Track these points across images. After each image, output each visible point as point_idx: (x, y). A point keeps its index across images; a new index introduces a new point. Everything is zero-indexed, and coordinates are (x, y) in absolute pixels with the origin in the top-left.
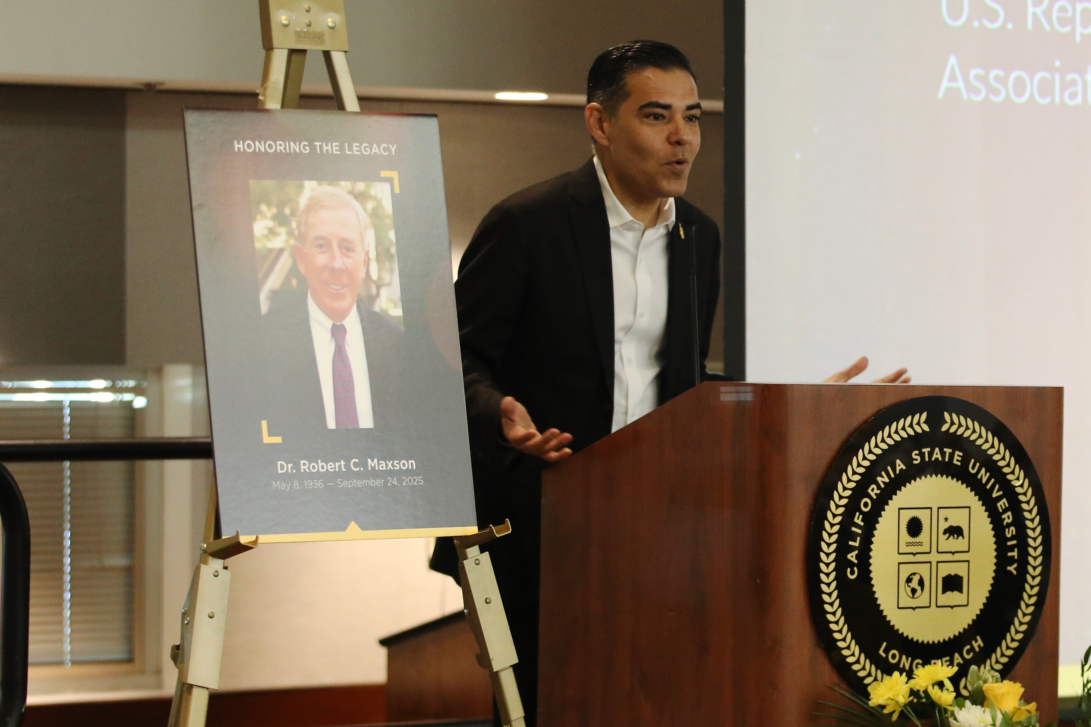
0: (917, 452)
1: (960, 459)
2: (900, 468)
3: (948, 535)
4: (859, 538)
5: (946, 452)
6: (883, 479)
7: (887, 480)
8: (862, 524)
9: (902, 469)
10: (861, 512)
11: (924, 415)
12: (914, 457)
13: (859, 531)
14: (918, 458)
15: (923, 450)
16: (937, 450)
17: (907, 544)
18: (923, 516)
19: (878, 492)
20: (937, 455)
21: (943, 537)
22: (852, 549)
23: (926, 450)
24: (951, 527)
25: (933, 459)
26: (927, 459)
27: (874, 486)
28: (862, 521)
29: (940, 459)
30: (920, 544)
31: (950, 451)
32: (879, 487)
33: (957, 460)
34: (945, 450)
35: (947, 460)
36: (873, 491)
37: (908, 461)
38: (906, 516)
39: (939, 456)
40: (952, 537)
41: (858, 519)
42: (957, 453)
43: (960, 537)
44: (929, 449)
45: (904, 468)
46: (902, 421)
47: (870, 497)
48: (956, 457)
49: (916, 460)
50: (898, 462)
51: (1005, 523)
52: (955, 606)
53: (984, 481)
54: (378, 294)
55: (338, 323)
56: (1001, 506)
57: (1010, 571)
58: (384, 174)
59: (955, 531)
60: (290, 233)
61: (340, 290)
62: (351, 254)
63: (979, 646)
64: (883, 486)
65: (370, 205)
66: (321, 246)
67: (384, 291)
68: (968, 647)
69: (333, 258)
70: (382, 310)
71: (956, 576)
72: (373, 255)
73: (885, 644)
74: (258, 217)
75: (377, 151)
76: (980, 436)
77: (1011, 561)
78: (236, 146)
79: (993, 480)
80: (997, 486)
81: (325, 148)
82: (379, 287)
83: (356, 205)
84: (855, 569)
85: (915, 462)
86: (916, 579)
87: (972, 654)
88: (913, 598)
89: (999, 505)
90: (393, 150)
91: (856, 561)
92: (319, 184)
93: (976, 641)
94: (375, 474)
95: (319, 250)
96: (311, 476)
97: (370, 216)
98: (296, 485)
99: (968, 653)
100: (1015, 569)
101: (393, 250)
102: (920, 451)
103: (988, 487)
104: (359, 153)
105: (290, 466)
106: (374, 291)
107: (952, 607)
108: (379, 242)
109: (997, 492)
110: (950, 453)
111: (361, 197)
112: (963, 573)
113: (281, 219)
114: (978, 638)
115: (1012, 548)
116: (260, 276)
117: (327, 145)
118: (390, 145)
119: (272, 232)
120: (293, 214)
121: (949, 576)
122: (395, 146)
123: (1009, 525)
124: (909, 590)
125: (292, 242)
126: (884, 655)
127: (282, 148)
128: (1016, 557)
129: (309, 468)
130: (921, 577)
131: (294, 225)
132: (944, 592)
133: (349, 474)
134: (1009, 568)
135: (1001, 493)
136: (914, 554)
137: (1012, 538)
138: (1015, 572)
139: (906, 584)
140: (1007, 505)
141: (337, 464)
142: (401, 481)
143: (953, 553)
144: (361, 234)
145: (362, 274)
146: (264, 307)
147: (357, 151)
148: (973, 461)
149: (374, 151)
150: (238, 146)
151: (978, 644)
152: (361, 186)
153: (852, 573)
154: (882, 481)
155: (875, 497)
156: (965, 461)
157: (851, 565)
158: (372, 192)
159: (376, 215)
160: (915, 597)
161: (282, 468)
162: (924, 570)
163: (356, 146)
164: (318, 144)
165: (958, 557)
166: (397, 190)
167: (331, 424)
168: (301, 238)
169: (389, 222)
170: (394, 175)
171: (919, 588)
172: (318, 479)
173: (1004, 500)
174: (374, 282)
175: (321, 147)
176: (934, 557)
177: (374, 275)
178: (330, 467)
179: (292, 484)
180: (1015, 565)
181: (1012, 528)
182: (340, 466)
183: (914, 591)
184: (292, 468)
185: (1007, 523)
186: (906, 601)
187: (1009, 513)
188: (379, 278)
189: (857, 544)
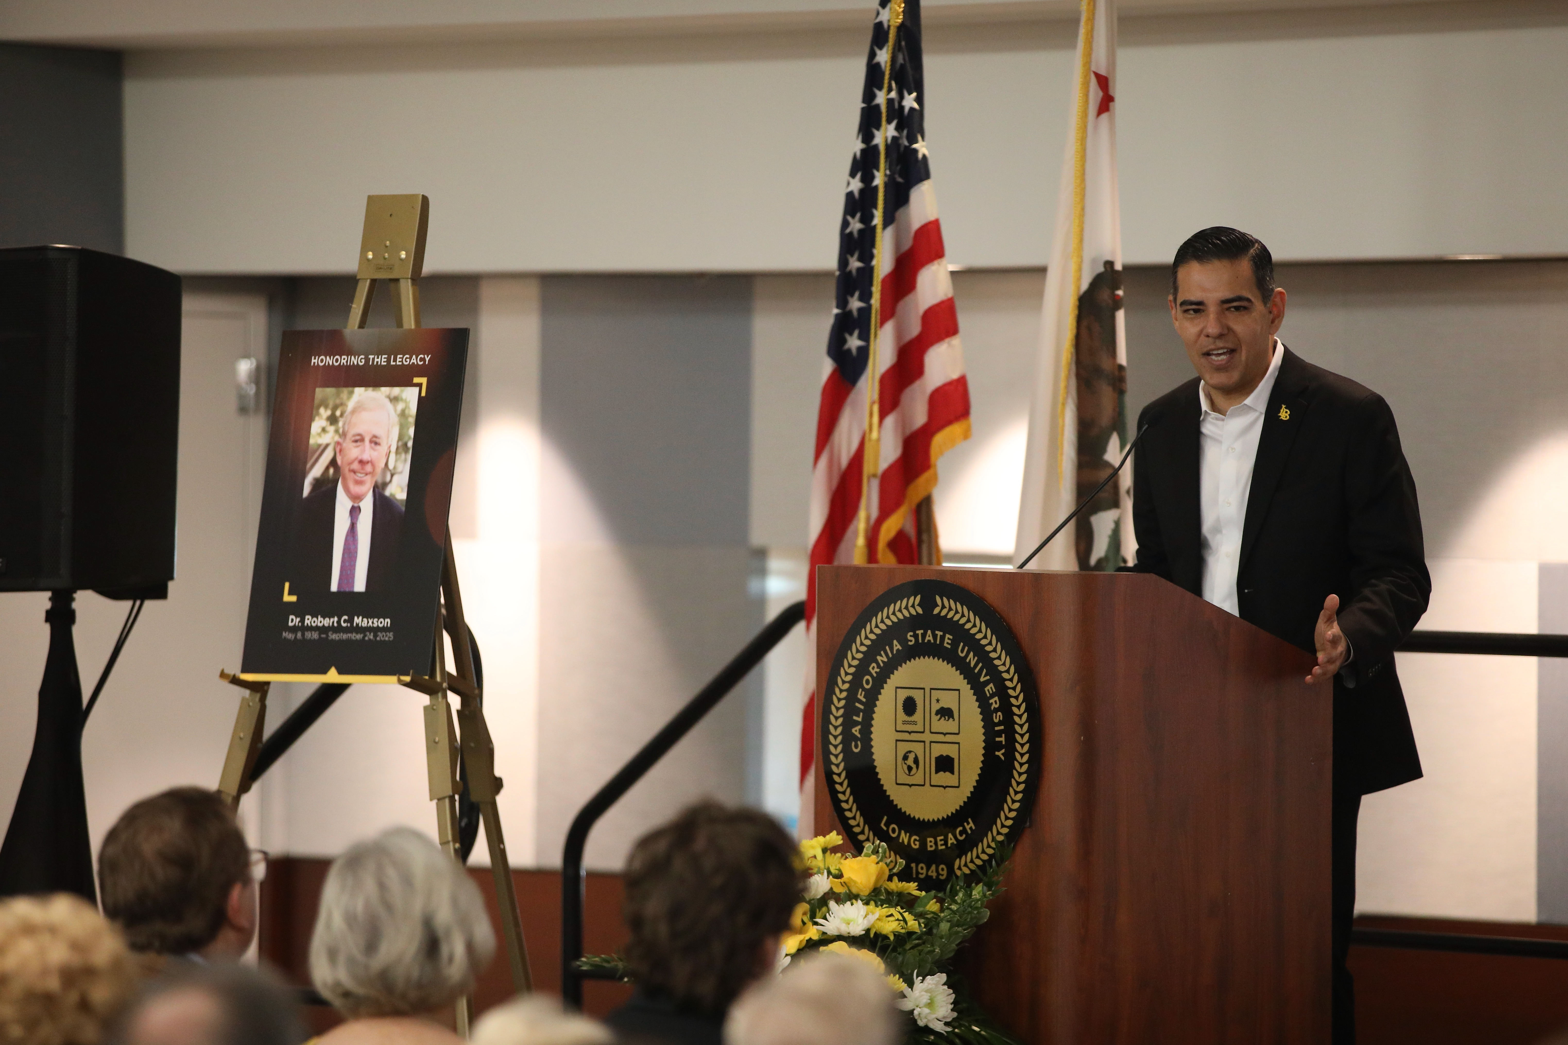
0: (911, 633)
1: (950, 642)
2: (897, 648)
3: (939, 715)
4: (861, 714)
5: (937, 635)
6: (882, 659)
7: (885, 659)
8: (864, 700)
9: (898, 649)
10: (864, 689)
11: (918, 598)
12: (909, 638)
13: (862, 707)
14: (912, 639)
15: (918, 632)
16: (929, 632)
17: (903, 723)
18: (918, 696)
19: (878, 670)
20: (929, 637)
21: (935, 718)
22: (856, 723)
23: (920, 632)
24: (942, 708)
25: (926, 641)
26: (920, 641)
27: (874, 665)
28: (864, 697)
29: (932, 641)
30: (915, 723)
31: (942, 633)
32: (879, 666)
33: (948, 643)
34: (937, 632)
35: (938, 642)
36: (874, 669)
37: (903, 641)
38: (903, 695)
39: (931, 638)
40: (943, 718)
41: (861, 695)
42: (948, 636)
43: (951, 719)
44: (922, 631)
45: (900, 648)
46: (899, 603)
47: (871, 675)
48: (946, 640)
49: (911, 641)
50: (895, 642)
51: (992, 708)
52: (947, 787)
53: (972, 665)
54: (391, 481)
55: (356, 505)
56: (988, 690)
57: (998, 756)
58: (416, 380)
59: (946, 713)
60: (337, 431)
61: (363, 477)
62: (378, 447)
63: (971, 828)
64: (882, 665)
65: (400, 406)
66: (356, 441)
67: (395, 478)
68: (961, 828)
69: (363, 451)
70: (391, 494)
71: (948, 756)
72: (393, 449)
73: (885, 818)
74: (317, 418)
75: (415, 361)
76: (969, 621)
77: (999, 746)
78: (313, 361)
79: (980, 665)
80: (985, 670)
81: (376, 360)
82: (392, 475)
83: (389, 406)
84: (859, 743)
85: (910, 643)
86: (911, 757)
87: (964, 836)
88: (909, 775)
89: (986, 689)
90: (427, 359)
91: (859, 736)
92: (366, 390)
93: (968, 823)
94: (359, 629)
95: (354, 444)
96: (311, 628)
97: (399, 416)
98: (299, 635)
99: (961, 833)
100: (1002, 754)
101: (410, 444)
102: (915, 633)
103: (976, 671)
104: (401, 363)
105: (298, 619)
106: (388, 478)
107: (945, 787)
108: (400, 438)
109: (985, 677)
110: (941, 635)
111: (394, 400)
112: (954, 754)
113: (333, 420)
114: (970, 820)
115: (999, 733)
116: (308, 466)
117: (378, 358)
118: (426, 356)
119: (324, 430)
120: (342, 415)
121: (942, 756)
122: (430, 356)
123: (996, 710)
124: (905, 767)
125: (337, 438)
126: (885, 828)
127: (345, 361)
128: (1004, 743)
129: (311, 623)
130: (916, 755)
131: (341, 424)
132: (937, 772)
133: (338, 629)
134: (997, 753)
135: (988, 677)
136: (910, 733)
137: (999, 724)
138: (1003, 758)
139: (903, 761)
140: (994, 690)
141: (332, 620)
142: (375, 636)
143: (945, 734)
144: (389, 431)
145: (382, 465)
146: (306, 490)
147: (399, 362)
148: (962, 644)
149: (412, 361)
150: (314, 361)
151: (969, 826)
152: (396, 391)
153: (856, 747)
154: (882, 661)
155: (875, 675)
156: (955, 644)
157: (855, 738)
158: (404, 396)
159: (403, 414)
160: (911, 774)
161: (292, 620)
162: (918, 749)
163: (400, 358)
164: (371, 357)
165: (949, 738)
166: (423, 394)
167: (334, 588)
168: (344, 435)
169: (412, 420)
170: (424, 381)
171: (914, 766)
172: (315, 632)
173: (991, 685)
174: (390, 471)
175: (373, 359)
176: (927, 737)
177: (391, 466)
178: (327, 622)
179: (296, 635)
180: (1003, 751)
181: (999, 713)
182: (333, 622)
183: (910, 768)
184: (299, 622)
185: (994, 708)
186: (903, 778)
187: (996, 698)
188: (395, 468)
189: (860, 719)
